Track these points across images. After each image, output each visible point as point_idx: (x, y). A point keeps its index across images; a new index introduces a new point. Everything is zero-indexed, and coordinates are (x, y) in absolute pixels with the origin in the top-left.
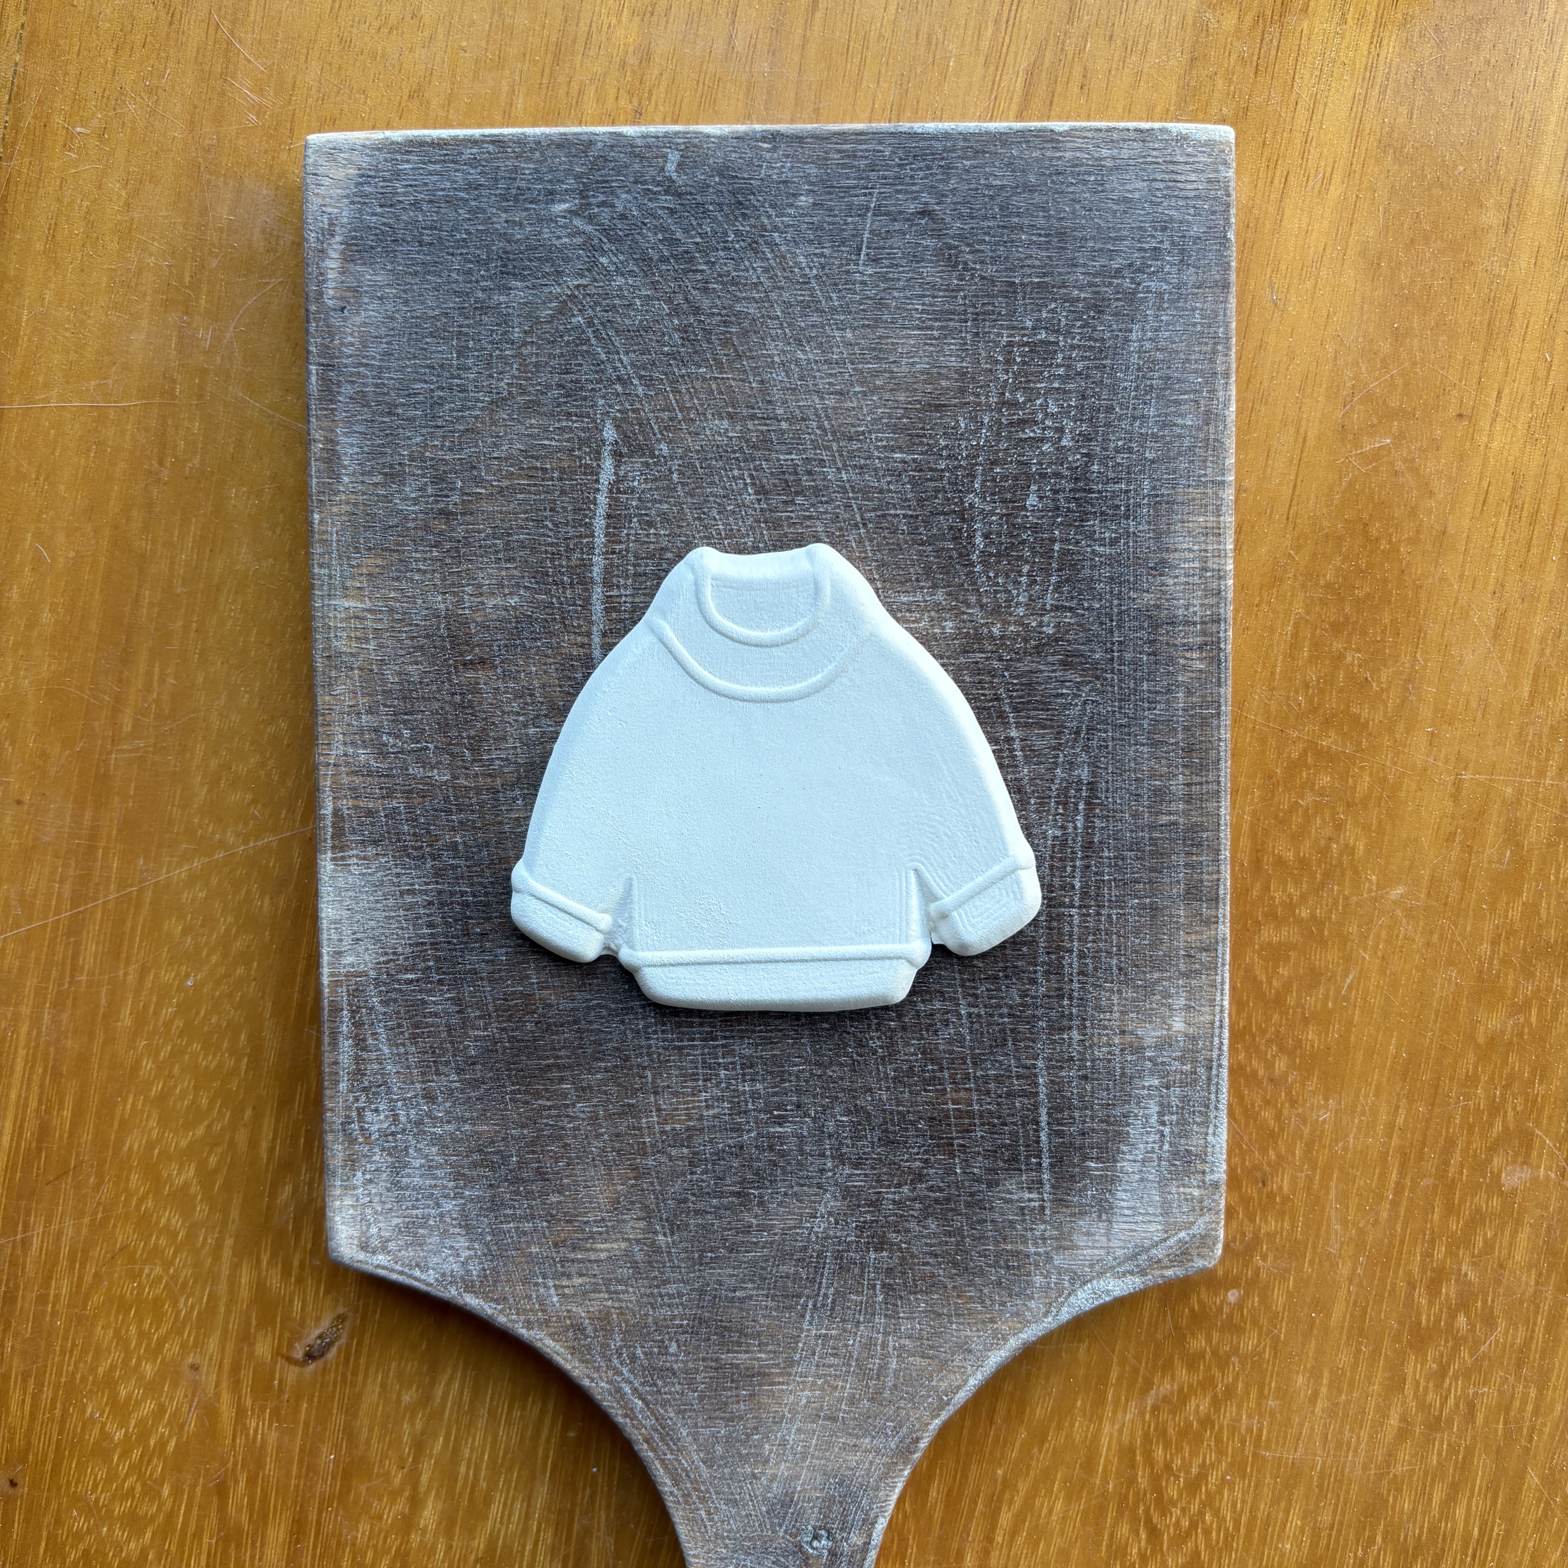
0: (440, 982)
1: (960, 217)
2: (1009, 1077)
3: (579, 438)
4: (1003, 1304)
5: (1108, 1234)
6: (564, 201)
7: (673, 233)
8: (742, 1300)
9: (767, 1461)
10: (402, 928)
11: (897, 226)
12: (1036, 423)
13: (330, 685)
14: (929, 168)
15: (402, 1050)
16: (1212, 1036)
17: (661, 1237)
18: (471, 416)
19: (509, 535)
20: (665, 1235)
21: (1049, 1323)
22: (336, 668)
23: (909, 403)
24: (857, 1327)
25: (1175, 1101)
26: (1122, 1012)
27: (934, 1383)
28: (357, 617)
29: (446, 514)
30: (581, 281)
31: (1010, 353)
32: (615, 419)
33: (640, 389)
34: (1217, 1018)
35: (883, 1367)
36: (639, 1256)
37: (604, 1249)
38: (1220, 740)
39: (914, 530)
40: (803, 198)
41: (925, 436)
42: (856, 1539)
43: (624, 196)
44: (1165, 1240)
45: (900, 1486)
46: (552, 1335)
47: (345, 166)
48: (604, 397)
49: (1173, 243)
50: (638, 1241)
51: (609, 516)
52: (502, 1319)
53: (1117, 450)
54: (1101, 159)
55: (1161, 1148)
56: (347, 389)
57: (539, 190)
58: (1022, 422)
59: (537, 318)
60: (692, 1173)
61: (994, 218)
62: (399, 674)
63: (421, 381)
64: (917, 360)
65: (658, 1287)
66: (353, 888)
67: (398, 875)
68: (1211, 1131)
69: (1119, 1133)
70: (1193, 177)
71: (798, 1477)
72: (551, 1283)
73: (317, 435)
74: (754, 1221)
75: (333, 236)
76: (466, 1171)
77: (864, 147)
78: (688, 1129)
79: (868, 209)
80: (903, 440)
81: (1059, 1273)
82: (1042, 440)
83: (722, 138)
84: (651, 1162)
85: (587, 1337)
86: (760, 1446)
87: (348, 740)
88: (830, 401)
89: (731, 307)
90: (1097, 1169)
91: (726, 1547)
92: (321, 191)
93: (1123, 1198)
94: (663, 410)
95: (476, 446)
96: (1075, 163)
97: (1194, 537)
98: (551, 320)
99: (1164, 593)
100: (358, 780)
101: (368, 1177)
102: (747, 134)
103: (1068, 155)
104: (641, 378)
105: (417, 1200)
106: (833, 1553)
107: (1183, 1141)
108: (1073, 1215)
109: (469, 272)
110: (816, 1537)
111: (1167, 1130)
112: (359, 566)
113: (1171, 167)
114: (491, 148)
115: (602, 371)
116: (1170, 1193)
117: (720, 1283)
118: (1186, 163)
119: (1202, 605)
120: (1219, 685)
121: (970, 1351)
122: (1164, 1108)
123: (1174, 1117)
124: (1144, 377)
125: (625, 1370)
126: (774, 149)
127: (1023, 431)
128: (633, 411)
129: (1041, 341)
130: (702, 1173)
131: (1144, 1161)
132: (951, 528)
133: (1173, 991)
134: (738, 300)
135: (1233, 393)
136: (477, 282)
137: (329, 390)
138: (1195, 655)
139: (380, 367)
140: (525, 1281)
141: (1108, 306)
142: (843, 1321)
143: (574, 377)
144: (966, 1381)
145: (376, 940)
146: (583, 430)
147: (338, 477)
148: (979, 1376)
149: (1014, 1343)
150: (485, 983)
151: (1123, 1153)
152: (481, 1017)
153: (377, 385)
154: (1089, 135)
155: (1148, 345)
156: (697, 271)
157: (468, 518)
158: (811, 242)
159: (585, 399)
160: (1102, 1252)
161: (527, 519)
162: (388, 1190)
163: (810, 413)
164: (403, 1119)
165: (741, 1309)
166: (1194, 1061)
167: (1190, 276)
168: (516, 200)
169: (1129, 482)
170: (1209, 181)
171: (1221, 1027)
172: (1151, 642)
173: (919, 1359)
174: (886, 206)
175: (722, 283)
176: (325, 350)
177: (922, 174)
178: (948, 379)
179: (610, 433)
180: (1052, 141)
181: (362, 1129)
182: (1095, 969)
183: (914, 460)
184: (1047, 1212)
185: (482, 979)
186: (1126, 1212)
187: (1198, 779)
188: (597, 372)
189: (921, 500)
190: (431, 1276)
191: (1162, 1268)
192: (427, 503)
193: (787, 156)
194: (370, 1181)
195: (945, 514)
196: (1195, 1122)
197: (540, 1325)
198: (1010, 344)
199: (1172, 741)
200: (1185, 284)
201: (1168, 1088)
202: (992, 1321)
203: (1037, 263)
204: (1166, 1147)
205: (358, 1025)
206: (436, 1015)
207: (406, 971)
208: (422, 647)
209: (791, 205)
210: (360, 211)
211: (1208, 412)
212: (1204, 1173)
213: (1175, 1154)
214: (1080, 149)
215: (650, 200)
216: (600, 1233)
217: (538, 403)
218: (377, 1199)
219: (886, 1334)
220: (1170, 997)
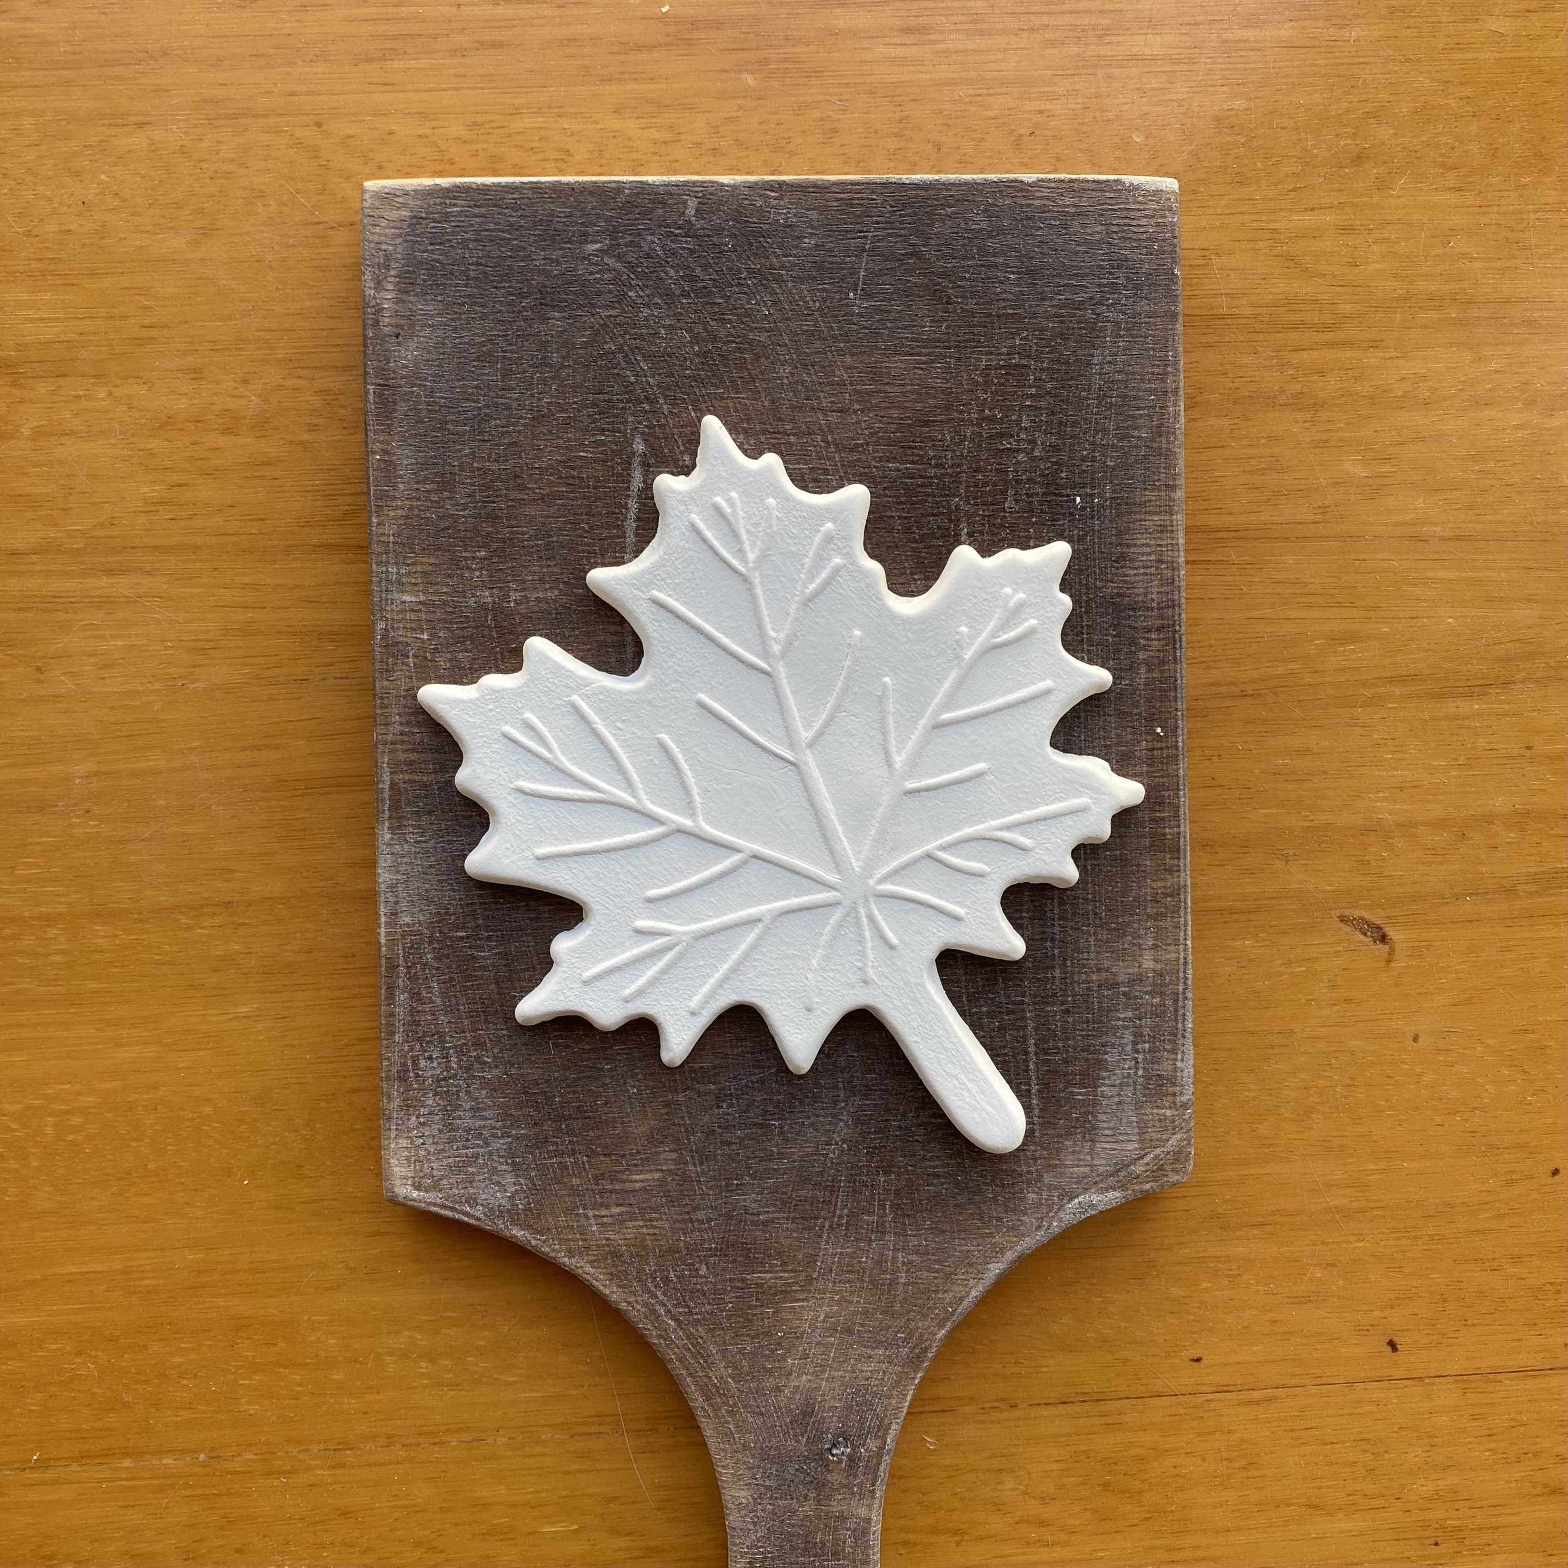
0: (489, 938)
1: (944, 257)
2: (1000, 1013)
3: (613, 451)
4: (1000, 1219)
5: (1091, 1152)
6: (596, 242)
7: (693, 270)
8: (765, 1223)
9: (790, 1374)
10: (454, 891)
11: (889, 265)
12: (1012, 436)
13: (387, 671)
14: (915, 214)
15: (454, 1001)
16: (1178, 971)
17: (691, 1168)
18: (515, 431)
19: (551, 536)
20: (695, 1165)
21: (1041, 1236)
22: (393, 655)
23: (902, 419)
24: (870, 1245)
25: (1146, 1031)
26: (1098, 953)
27: (940, 1295)
28: (412, 610)
29: (493, 518)
30: (612, 312)
31: (988, 375)
32: (643, 433)
33: (665, 407)
34: (1182, 954)
35: (893, 1283)
36: (672, 1186)
37: (640, 1179)
38: (1177, 710)
39: (908, 530)
40: (806, 240)
41: (916, 447)
42: (873, 1444)
43: (650, 238)
44: (1142, 1158)
45: (911, 1392)
46: (590, 1262)
47: (399, 208)
48: (633, 415)
49: (1127, 278)
50: (670, 1171)
51: (638, 519)
52: (546, 1249)
53: (1084, 459)
54: (1065, 206)
55: (1136, 1073)
56: (402, 407)
57: (574, 232)
58: (1001, 435)
59: (574, 344)
60: (719, 1107)
61: (974, 258)
62: (451, 660)
63: (468, 400)
64: (907, 381)
65: (688, 1213)
66: (409, 853)
67: (450, 842)
68: (1179, 1057)
69: (1099, 1062)
70: (1144, 222)
71: (817, 1389)
72: (590, 1213)
73: (377, 447)
74: (775, 1150)
75: (389, 270)
76: (513, 1112)
77: (860, 196)
78: (715, 1067)
79: (864, 250)
80: (896, 451)
81: (1049, 1190)
82: (1017, 451)
83: (734, 187)
84: (681, 1097)
85: (625, 1262)
86: (783, 1359)
87: (403, 720)
88: (834, 418)
89: (745, 336)
90: (1080, 1094)
91: (753, 1456)
92: (378, 230)
93: (1104, 1121)
94: (686, 426)
95: (521, 457)
96: (1043, 209)
97: (1150, 533)
98: (585, 345)
99: (1126, 582)
100: (413, 756)
101: (422, 1120)
102: (756, 183)
103: (1037, 203)
104: (666, 397)
105: (468, 1140)
106: (851, 1458)
107: (1155, 1067)
108: (1061, 1136)
109: (511, 304)
110: (834, 1445)
111: (1141, 1057)
112: (414, 564)
113: (1125, 214)
114: (530, 193)
115: (631, 391)
116: (1143, 1114)
117: (745, 1208)
118: (1139, 210)
119: (1158, 593)
120: (1175, 662)
121: (971, 1265)
122: (1138, 1036)
123: (1147, 1046)
124: (1105, 395)
125: (659, 1294)
126: (781, 198)
127: (1001, 443)
128: (660, 426)
129: (1015, 365)
130: (727, 1108)
131: (1121, 1085)
132: (939, 528)
133: (1142, 932)
134: (751, 330)
135: (1182, 408)
136: (519, 312)
137: (386, 408)
138: (1153, 636)
139: (431, 387)
140: (568, 1212)
141: (1073, 334)
142: (857, 1240)
143: (607, 397)
144: (968, 1293)
145: (429, 901)
146: (615, 443)
147: (395, 486)
148: (981, 1288)
149: (1010, 1256)
150: (529, 938)
151: (1104, 1079)
152: (525, 970)
153: (429, 404)
154: (1053, 185)
155: (1107, 368)
156: (715, 303)
157: (514, 523)
158: (814, 278)
159: (616, 416)
160: (1087, 1169)
161: (566, 522)
162: (440, 1131)
163: (815, 428)
164: (455, 1066)
165: (764, 1231)
166: (1162, 994)
167: (1143, 306)
168: (553, 240)
169: (1093, 488)
170: (1158, 225)
171: (1186, 963)
172: (1115, 626)
173: (925, 1274)
174: (879, 247)
175: (738, 316)
176: (382, 372)
177: (908, 219)
178: (935, 398)
179: (639, 446)
180: (1022, 190)
181: (417, 1075)
182: (1074, 914)
183: (906, 468)
184: (1037, 1134)
185: (527, 935)
186: (1107, 1132)
187: (1159, 745)
188: (627, 393)
189: (914, 503)
190: (478, 1212)
191: (1141, 1183)
192: (475, 508)
193: (792, 204)
194: (423, 1124)
195: (933, 515)
196: (1165, 1050)
197: (581, 1255)
198: (988, 368)
199: (1135, 711)
200: (1139, 314)
201: (1140, 1019)
202: (991, 1235)
203: (1011, 297)
204: (1140, 1073)
205: (413, 979)
206: (485, 968)
207: (458, 929)
208: (471, 638)
209: (796, 247)
210: (413, 248)
211: (1160, 426)
212: (1174, 1095)
213: (1147, 1078)
214: (1047, 198)
215: (671, 241)
216: (636, 1165)
217: (574, 419)
218: (431, 1140)
219: (895, 1250)
220: (1139, 937)
